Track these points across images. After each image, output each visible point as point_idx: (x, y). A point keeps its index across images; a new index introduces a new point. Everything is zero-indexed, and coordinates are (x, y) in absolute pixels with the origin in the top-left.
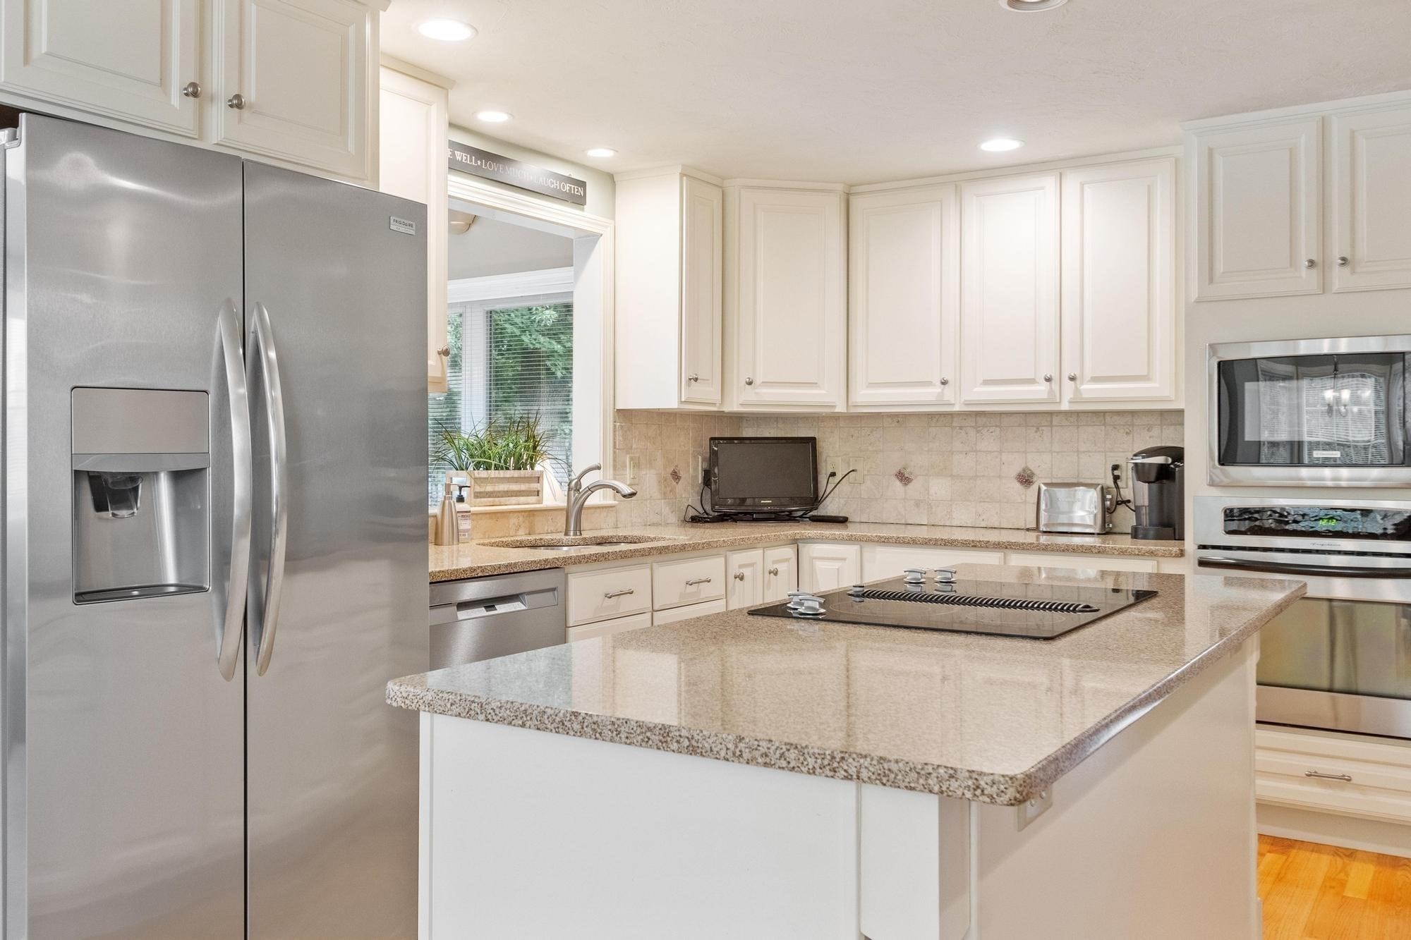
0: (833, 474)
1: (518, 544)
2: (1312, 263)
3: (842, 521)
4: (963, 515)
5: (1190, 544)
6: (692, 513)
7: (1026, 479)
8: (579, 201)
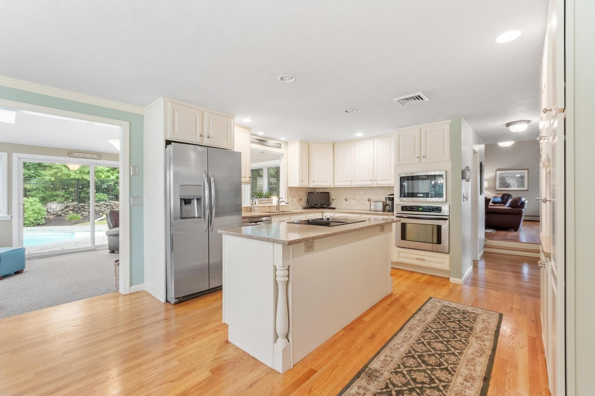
0: (333, 199)
2: (418, 157)
3: (334, 208)
4: (357, 207)
5: (395, 213)
6: (304, 207)
7: (369, 200)
8: (280, 147)
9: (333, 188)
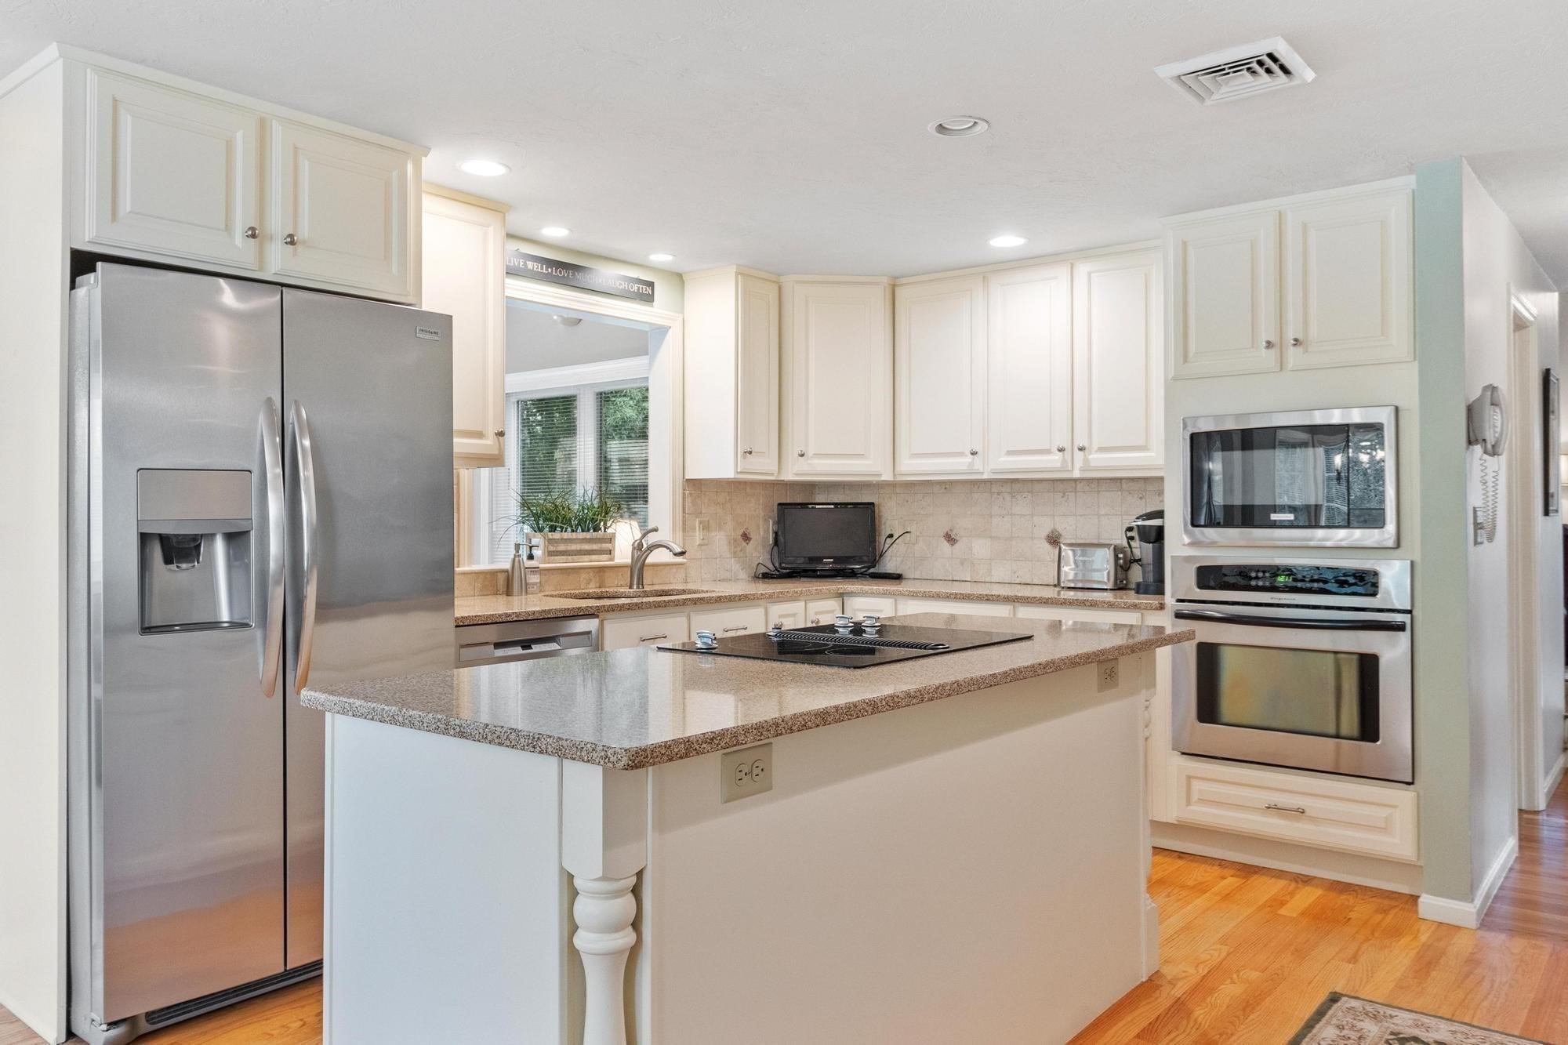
0: (891, 536)
1: (586, 595)
2: (1269, 345)
3: (897, 577)
4: (1001, 572)
5: (1169, 599)
6: (763, 570)
7: (1054, 540)
8: (649, 299)
9: (892, 485)
